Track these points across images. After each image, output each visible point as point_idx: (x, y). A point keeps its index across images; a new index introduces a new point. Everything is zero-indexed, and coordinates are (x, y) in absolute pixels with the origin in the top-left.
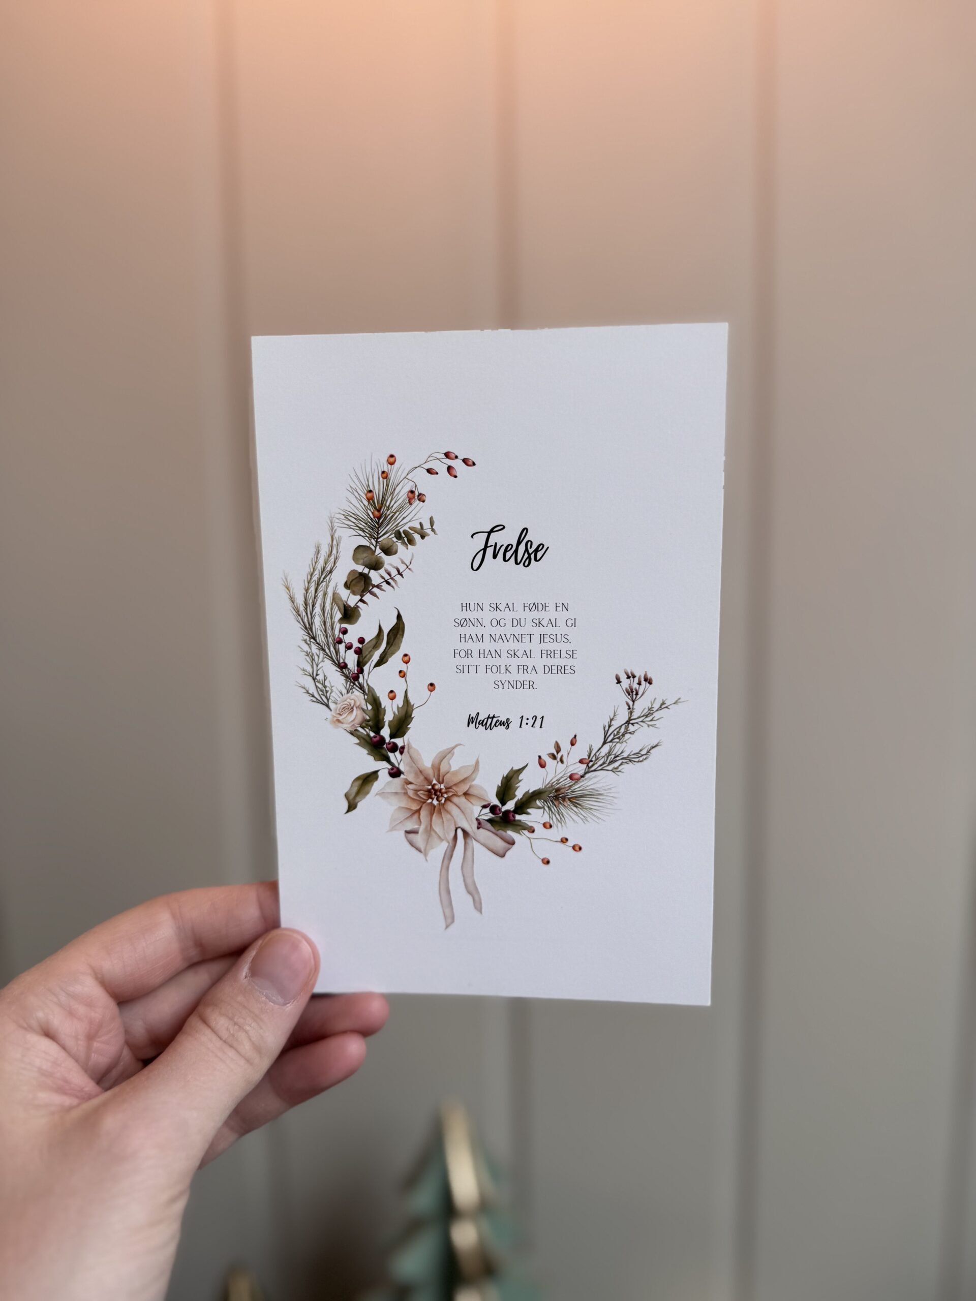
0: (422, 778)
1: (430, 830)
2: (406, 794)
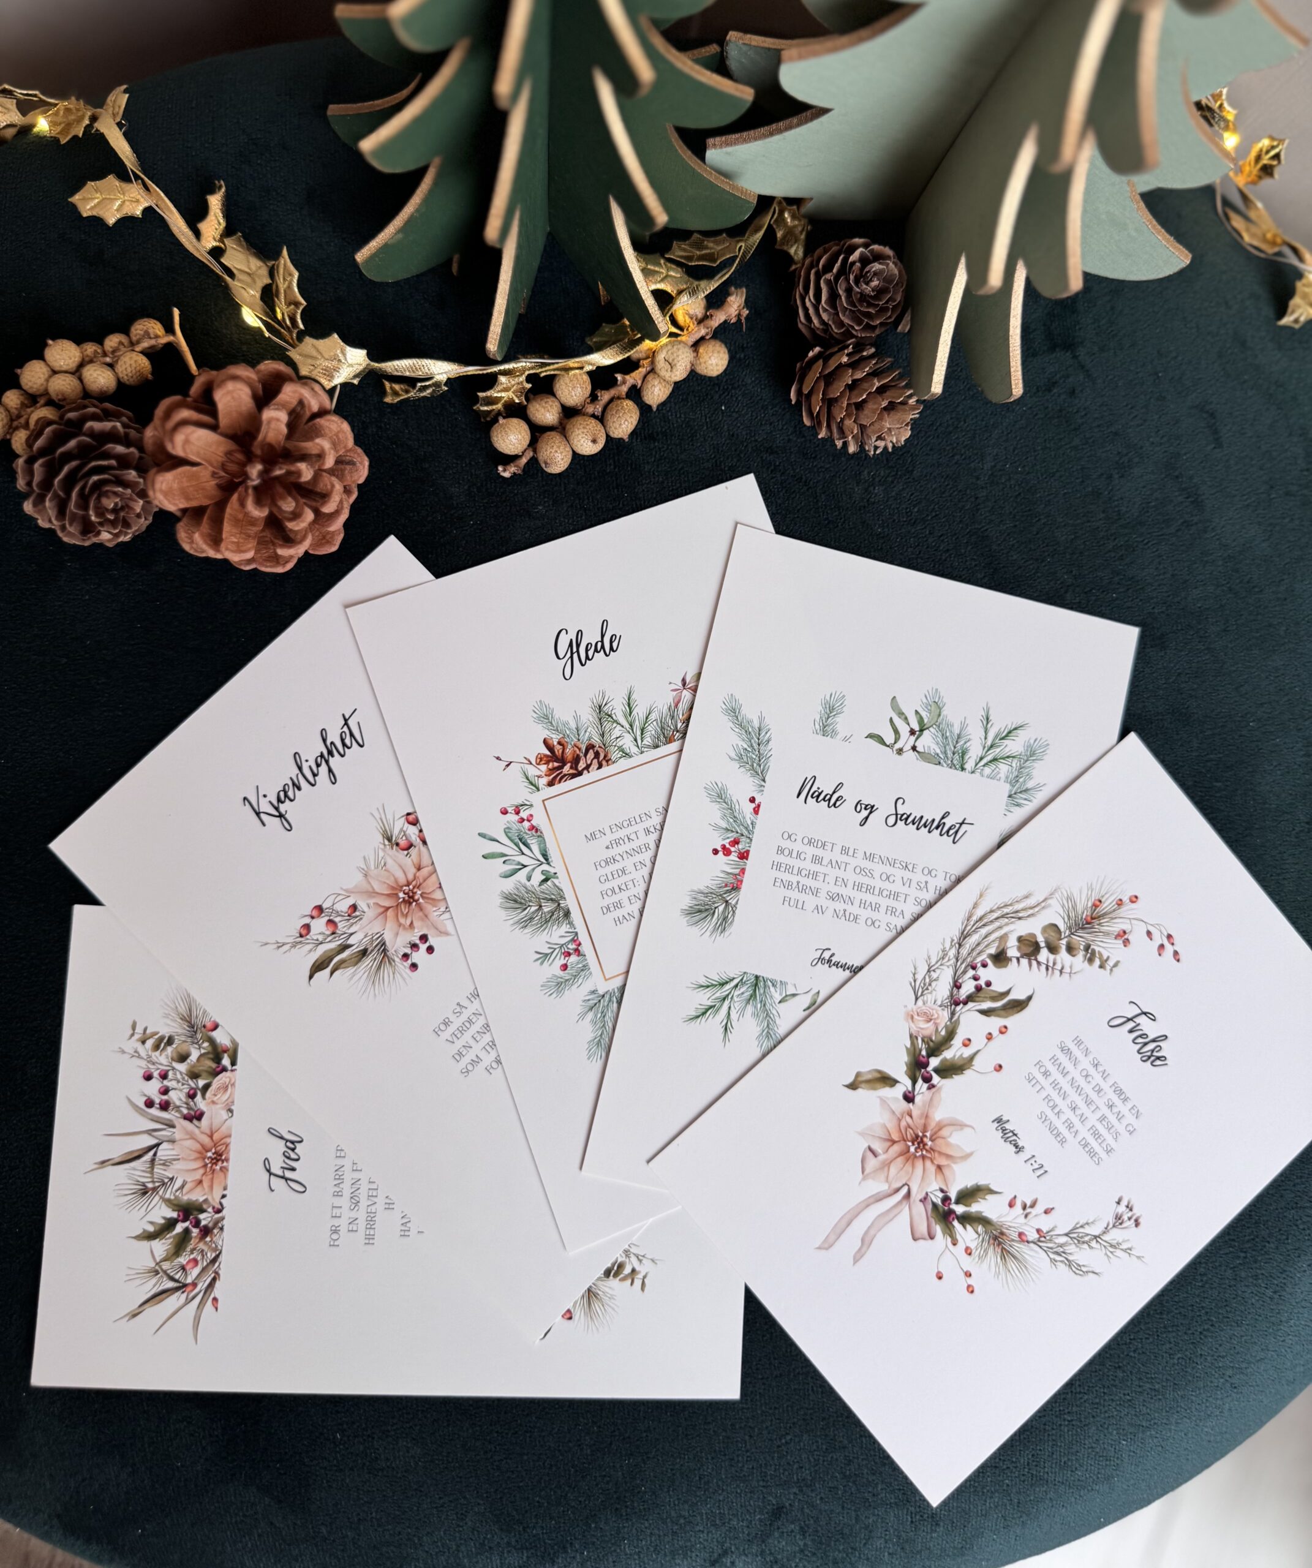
0: (923, 1121)
1: (887, 1164)
2: (900, 1120)
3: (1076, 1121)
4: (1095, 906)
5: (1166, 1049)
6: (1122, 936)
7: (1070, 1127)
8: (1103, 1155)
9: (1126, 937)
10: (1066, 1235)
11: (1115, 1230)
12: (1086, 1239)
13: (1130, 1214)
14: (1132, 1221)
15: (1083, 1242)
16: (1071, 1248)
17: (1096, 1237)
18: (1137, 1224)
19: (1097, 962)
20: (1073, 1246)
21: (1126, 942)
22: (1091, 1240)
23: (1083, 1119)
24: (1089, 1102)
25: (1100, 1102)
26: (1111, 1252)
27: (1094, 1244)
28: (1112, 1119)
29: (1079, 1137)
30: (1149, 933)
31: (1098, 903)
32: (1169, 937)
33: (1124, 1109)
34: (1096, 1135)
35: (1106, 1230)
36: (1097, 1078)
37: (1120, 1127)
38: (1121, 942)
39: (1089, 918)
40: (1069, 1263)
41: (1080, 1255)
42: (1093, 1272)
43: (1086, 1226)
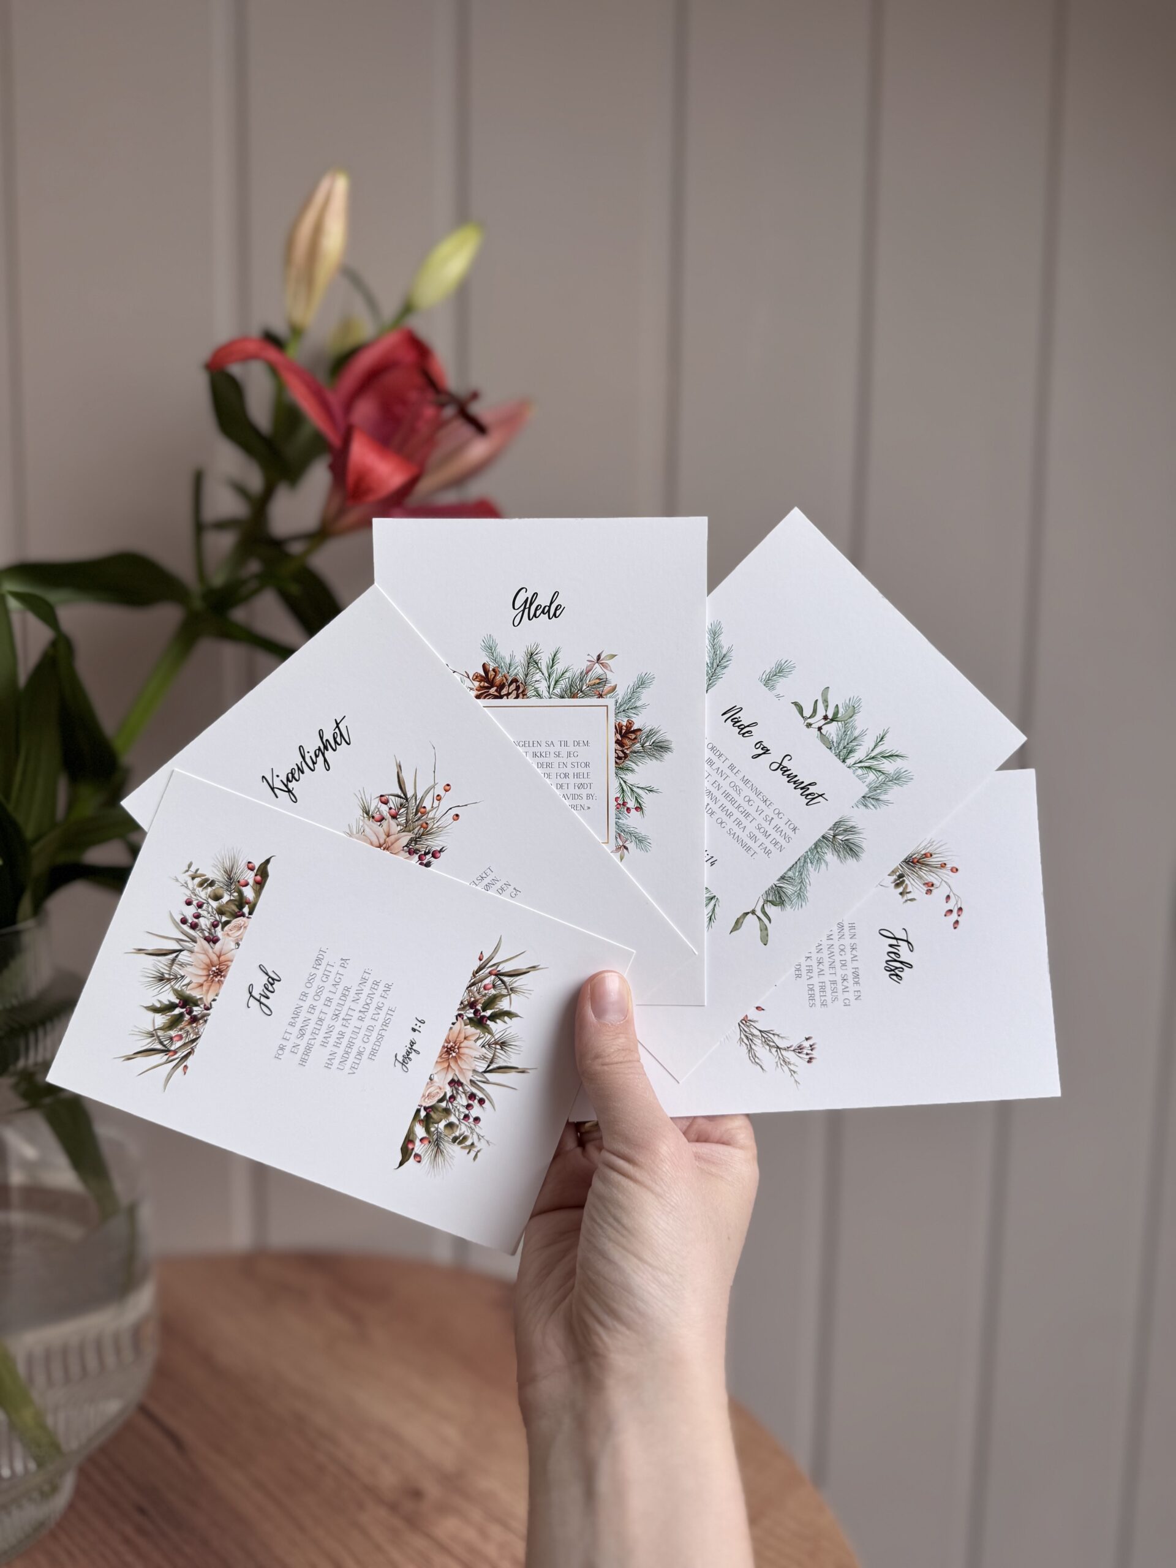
3: (816, 970)
4: (925, 855)
5: (906, 973)
6: (929, 886)
7: (810, 971)
8: (818, 1003)
9: (931, 888)
10: (761, 1031)
11: (793, 1052)
12: (772, 1044)
13: (809, 1052)
14: (808, 1057)
15: (768, 1044)
16: (758, 1041)
17: (778, 1047)
18: (810, 1061)
19: (901, 889)
20: (760, 1042)
21: (929, 892)
22: (773, 1047)
23: (821, 973)
24: (832, 966)
25: (840, 972)
26: (781, 1064)
27: (774, 1050)
28: (840, 987)
29: (810, 982)
30: (948, 897)
31: (929, 855)
32: (960, 909)
33: (852, 988)
34: (823, 989)
35: (787, 1049)
36: (848, 957)
37: (841, 996)
38: (926, 889)
39: (916, 860)
40: (750, 1049)
41: (761, 1050)
42: (761, 1067)
43: (776, 1036)
